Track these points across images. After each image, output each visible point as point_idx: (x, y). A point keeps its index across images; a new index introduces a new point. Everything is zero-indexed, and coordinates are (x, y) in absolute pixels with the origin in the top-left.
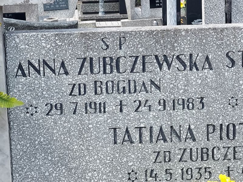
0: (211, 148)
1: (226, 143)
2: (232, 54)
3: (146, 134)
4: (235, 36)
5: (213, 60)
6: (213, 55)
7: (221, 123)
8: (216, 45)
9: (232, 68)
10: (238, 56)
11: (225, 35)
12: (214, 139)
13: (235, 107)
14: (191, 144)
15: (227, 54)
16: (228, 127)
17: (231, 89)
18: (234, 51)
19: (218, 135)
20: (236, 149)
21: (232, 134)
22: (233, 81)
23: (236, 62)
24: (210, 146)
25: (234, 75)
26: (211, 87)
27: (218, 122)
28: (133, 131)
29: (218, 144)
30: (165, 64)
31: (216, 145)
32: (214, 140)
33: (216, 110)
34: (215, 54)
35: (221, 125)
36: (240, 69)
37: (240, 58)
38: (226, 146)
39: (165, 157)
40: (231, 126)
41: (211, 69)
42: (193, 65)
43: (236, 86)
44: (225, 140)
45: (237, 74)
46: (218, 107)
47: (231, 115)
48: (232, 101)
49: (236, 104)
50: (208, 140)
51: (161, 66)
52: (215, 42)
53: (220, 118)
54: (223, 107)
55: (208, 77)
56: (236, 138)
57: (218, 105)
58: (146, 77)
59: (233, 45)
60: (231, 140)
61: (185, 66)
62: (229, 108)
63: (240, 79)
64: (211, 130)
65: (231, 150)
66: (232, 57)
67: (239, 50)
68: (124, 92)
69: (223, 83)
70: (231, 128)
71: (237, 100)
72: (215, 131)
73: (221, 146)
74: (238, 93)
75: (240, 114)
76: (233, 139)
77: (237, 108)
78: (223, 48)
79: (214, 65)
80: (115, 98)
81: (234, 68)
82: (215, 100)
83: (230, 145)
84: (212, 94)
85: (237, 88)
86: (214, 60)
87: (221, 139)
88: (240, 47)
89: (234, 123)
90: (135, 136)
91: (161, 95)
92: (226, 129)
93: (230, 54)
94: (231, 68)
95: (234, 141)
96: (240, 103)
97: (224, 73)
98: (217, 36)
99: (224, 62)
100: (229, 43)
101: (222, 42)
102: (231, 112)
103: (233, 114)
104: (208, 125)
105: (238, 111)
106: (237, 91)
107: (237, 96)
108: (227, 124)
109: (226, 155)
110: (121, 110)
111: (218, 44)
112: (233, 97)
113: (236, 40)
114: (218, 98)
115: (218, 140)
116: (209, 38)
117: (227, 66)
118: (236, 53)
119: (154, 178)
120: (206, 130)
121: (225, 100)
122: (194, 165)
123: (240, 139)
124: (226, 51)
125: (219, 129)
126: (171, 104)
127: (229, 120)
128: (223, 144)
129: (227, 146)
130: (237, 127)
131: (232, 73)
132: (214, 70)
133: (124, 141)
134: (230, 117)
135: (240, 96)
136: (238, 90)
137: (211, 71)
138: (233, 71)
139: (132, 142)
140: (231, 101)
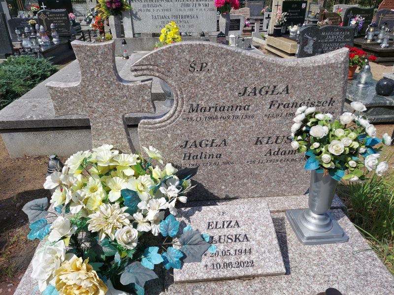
91: (162, 8)
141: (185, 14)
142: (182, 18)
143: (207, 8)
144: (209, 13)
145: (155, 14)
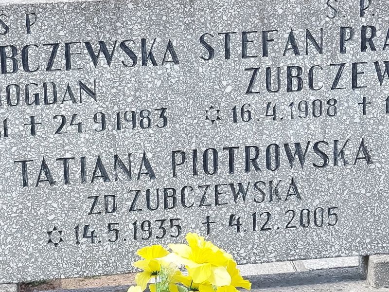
0: (179, 188)
1: (203, 179)
2: (209, 38)
3: (75, 169)
4: (213, 9)
5: (179, 49)
6: (178, 40)
7: (194, 148)
8: (184, 25)
9: (210, 61)
10: (219, 41)
11: (198, 8)
12: (184, 173)
13: (216, 123)
14: (147, 183)
15: (201, 39)
16: (205, 153)
17: (208, 94)
18: (212, 33)
19: (190, 168)
20: (219, 189)
21: (213, 165)
22: (211, 81)
23: (216, 51)
24: (178, 184)
25: (212, 71)
26: (177, 91)
27: (190, 147)
28: (53, 165)
29: (190, 182)
30: (102, 55)
31: (186, 183)
32: (184, 175)
33: (186, 128)
34: (182, 38)
35: (195, 151)
36: (222, 62)
37: (222, 45)
38: (203, 185)
39: (106, 205)
40: (210, 152)
41: (177, 62)
42: (148, 57)
43: (216, 89)
44: (201, 174)
45: (218, 70)
46: (189, 124)
47: (210, 135)
48: (211, 113)
49: (218, 118)
50: (174, 175)
51: (95, 59)
52: (181, 19)
53: (193, 141)
54: (197, 123)
55: (172, 76)
56: (219, 171)
57: (188, 120)
58: (72, 78)
59: (210, 24)
60: (211, 174)
61: (134, 58)
62: (206, 124)
63: (222, 78)
64: (179, 160)
65: (211, 191)
66: (209, 44)
67: (219, 32)
68: (37, 102)
69: (197, 85)
70: (211, 155)
71: (218, 111)
72: (186, 160)
73: (195, 184)
74: (220, 100)
75: (224, 134)
76: (213, 173)
77: (219, 124)
78: (195, 28)
79: (180, 56)
80: (23, 112)
81: (213, 60)
82: (184, 112)
83: (209, 183)
84: (178, 102)
85: (218, 93)
86: (181, 48)
87: (195, 173)
88: (222, 27)
89: (215, 147)
90: (58, 173)
91: (96, 106)
92: (203, 157)
93: (205, 38)
94: (207, 60)
95: (215, 176)
96: (223, 116)
97: (197, 68)
98: (184, 9)
99: (196, 51)
100: (203, 20)
101: (192, 19)
102: (209, 130)
103: (213, 133)
104: (174, 152)
105: (220, 128)
106: (218, 97)
107: (219, 105)
108: (204, 149)
109: (203, 199)
110: (33, 132)
111: (187, 22)
112: (212, 107)
113: (214, 16)
114: (189, 108)
115: (191, 174)
116: (172, 12)
117: (202, 58)
118: (215, 37)
119: (90, 239)
120: (171, 161)
121: (199, 112)
122: (153, 216)
123: (225, 172)
124: (199, 33)
125: (192, 157)
126: (114, 120)
127: (207, 144)
128: (198, 182)
129: (205, 185)
130: (220, 154)
131: (209, 68)
132: (180, 65)
133: (39, 180)
134: (207, 138)
135: (222, 105)
136: (220, 96)
137: (176, 67)
138: (210, 65)
139: (52, 183)
140: (209, 113)
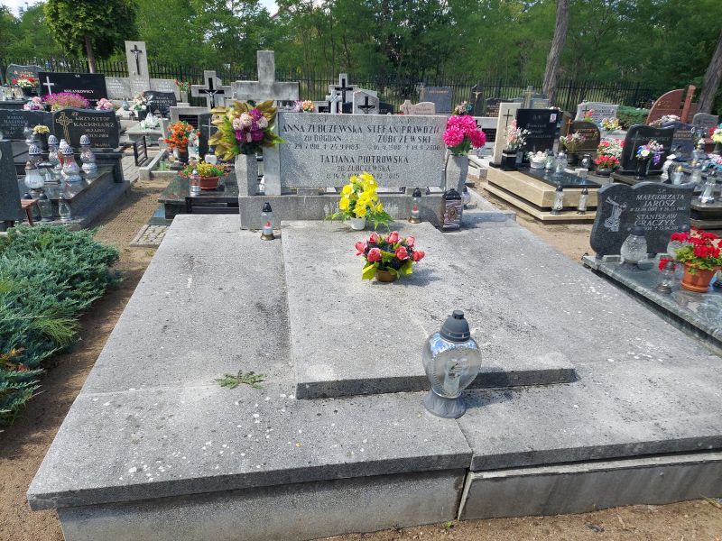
15: (368, 127)
18: (371, 125)
19: (363, 161)
23: (371, 130)
26: (361, 140)
27: (363, 155)
28: (329, 158)
31: (362, 165)
43: (371, 140)
49: (371, 148)
63: (372, 137)
64: (361, 158)
75: (372, 152)
76: (369, 163)
78: (367, 124)
97: (367, 135)
99: (367, 130)
102: (368, 151)
104: (359, 156)
108: (367, 156)
113: (372, 121)
121: (366, 146)
128: (365, 164)
130: (371, 158)
131: (370, 135)
135: (372, 145)
137: (361, 134)
141: (384, 153)
142: (378, 160)
143: (425, 145)
144: (429, 153)
145: (328, 152)
